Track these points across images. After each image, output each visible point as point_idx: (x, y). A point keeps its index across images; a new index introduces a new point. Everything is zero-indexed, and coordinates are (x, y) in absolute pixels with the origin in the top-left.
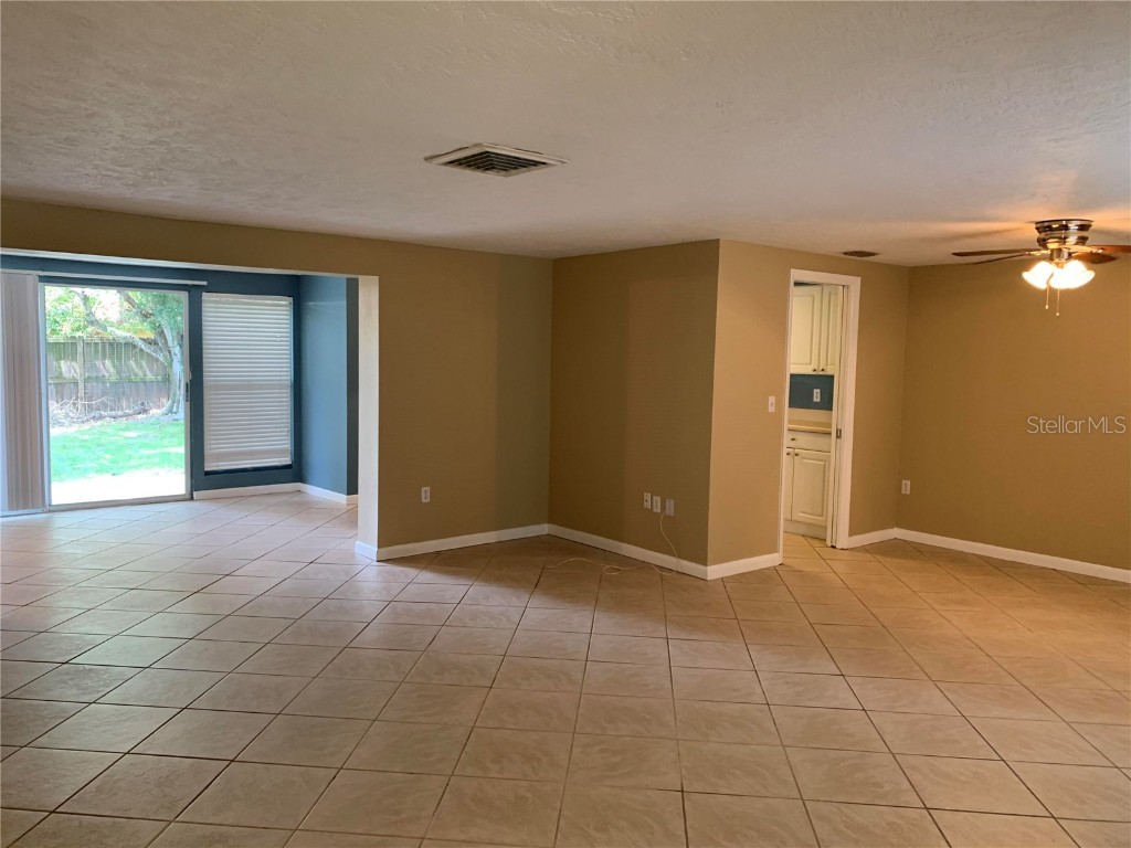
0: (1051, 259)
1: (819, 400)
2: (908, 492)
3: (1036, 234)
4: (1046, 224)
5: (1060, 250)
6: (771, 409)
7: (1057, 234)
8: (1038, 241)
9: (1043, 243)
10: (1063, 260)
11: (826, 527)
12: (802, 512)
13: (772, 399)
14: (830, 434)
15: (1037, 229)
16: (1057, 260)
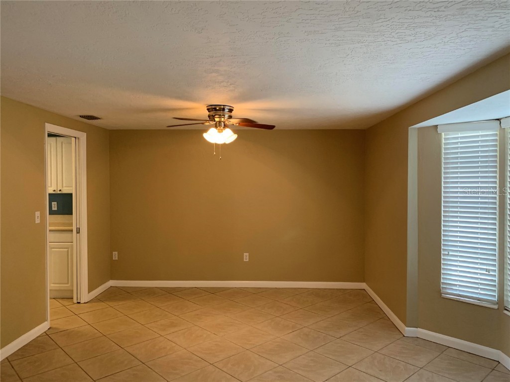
0: (216, 127)
1: (56, 209)
2: (117, 259)
3: (207, 113)
4: (213, 107)
5: (220, 122)
6: (38, 221)
7: (219, 113)
8: (209, 116)
9: (212, 118)
10: (222, 128)
11: (72, 291)
12: (53, 283)
13: (38, 214)
14: (72, 231)
15: (208, 109)
16: (219, 128)
